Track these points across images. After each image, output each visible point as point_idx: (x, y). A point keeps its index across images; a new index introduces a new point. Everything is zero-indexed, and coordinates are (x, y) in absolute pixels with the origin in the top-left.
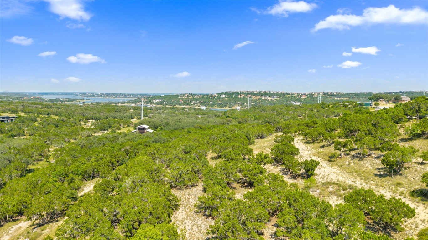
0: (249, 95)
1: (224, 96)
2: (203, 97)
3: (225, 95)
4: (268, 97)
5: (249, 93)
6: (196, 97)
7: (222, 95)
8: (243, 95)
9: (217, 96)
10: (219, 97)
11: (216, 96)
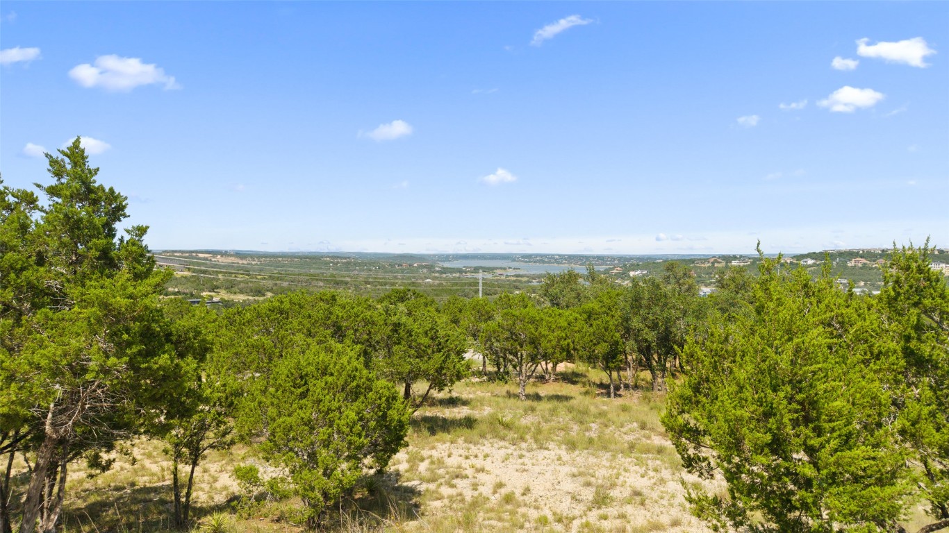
0: (881, 260)
1: (810, 262)
2: (753, 263)
3: (813, 259)
4: (944, 265)
5: (889, 255)
6: (734, 263)
7: (805, 260)
8: (864, 261)
9: (791, 263)
10: (797, 264)
11: (789, 261)
